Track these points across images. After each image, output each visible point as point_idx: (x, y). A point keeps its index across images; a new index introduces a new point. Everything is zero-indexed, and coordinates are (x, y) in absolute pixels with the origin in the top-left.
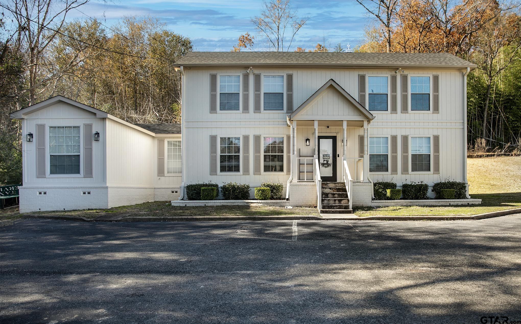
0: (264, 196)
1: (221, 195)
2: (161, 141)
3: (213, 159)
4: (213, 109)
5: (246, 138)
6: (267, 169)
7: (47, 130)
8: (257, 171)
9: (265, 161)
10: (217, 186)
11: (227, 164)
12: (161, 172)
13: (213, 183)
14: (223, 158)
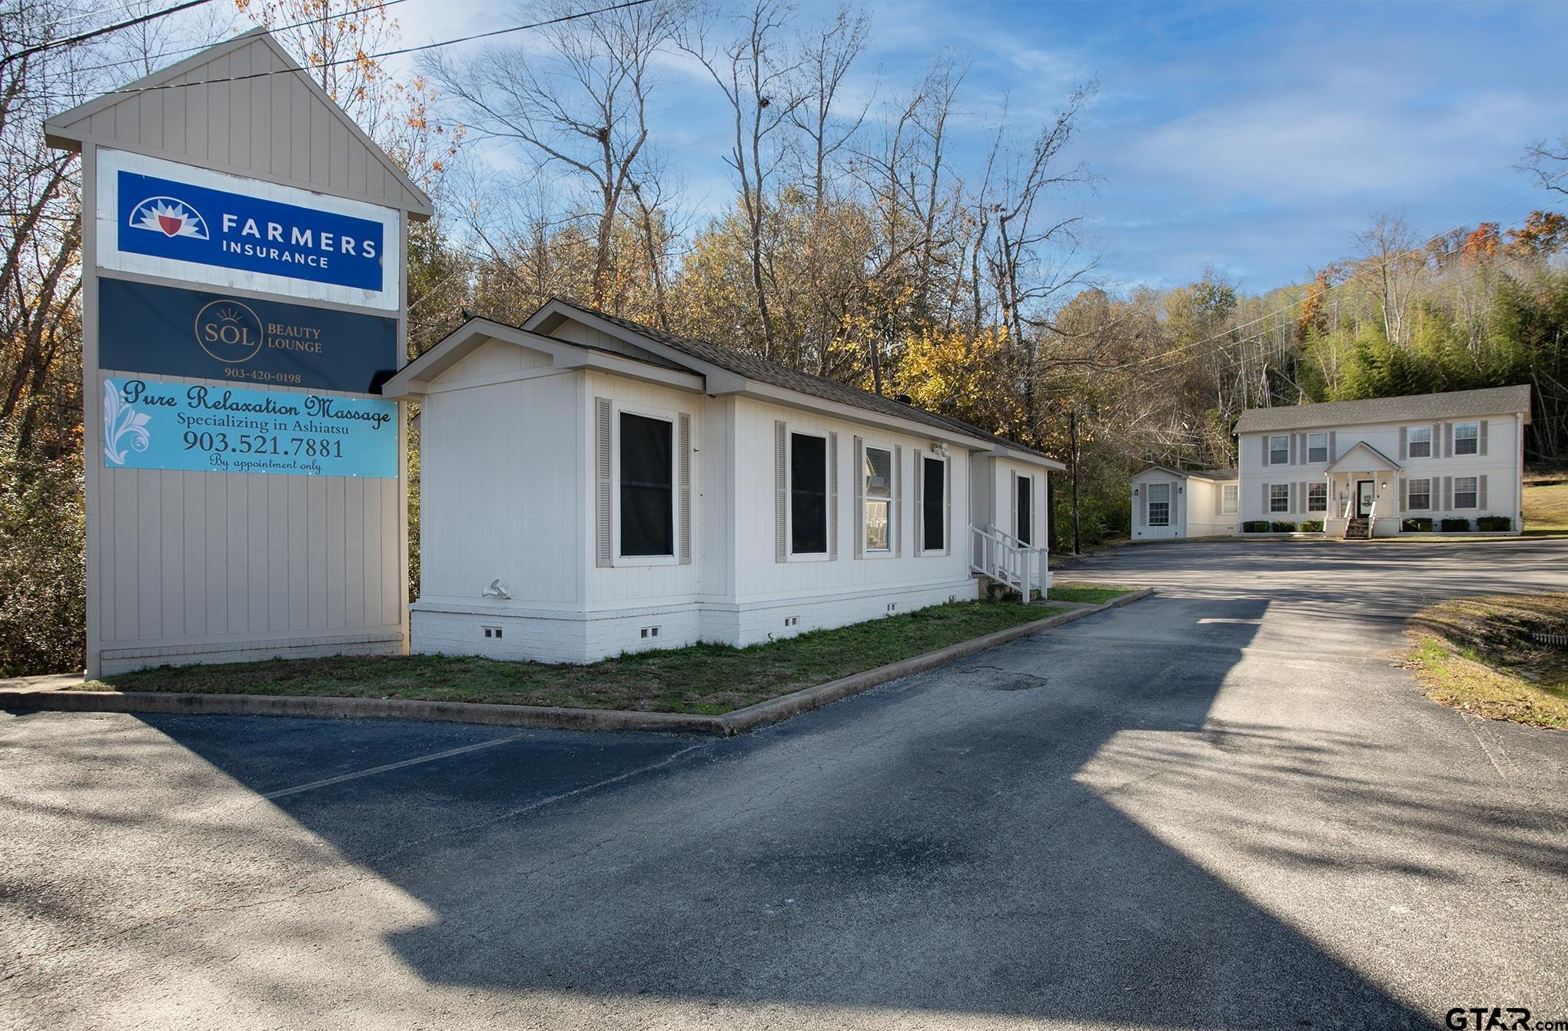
0: (1306, 529)
1: (1271, 529)
2: (1219, 487)
3: (1265, 502)
4: (1265, 463)
5: (1294, 485)
6: (1311, 509)
7: (1148, 487)
8: (1303, 510)
9: (1310, 502)
10: (1267, 522)
11: (1277, 505)
12: (1218, 511)
13: (1265, 520)
14: (1273, 501)
